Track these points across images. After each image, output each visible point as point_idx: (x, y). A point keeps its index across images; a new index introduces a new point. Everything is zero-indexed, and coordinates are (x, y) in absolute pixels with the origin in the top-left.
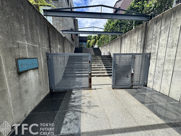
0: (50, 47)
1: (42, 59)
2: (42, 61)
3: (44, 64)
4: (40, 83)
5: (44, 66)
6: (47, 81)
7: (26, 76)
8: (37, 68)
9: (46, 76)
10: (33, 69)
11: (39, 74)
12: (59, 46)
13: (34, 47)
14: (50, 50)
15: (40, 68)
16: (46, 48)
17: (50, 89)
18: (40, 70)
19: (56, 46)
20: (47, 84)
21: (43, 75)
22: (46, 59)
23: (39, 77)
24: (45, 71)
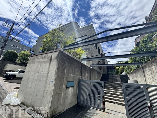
0: (81, 76)
1: (76, 82)
2: (76, 83)
3: (77, 85)
4: (73, 95)
5: (77, 86)
6: (76, 95)
7: (69, 90)
8: (73, 87)
9: (76, 92)
10: (72, 87)
11: (73, 90)
12: (87, 75)
13: (74, 76)
14: (81, 77)
15: (74, 87)
16: (79, 76)
17: (77, 102)
18: (74, 88)
19: (85, 75)
20: (76, 97)
21: (75, 91)
22: (78, 82)
23: (73, 91)
24: (76, 89)
